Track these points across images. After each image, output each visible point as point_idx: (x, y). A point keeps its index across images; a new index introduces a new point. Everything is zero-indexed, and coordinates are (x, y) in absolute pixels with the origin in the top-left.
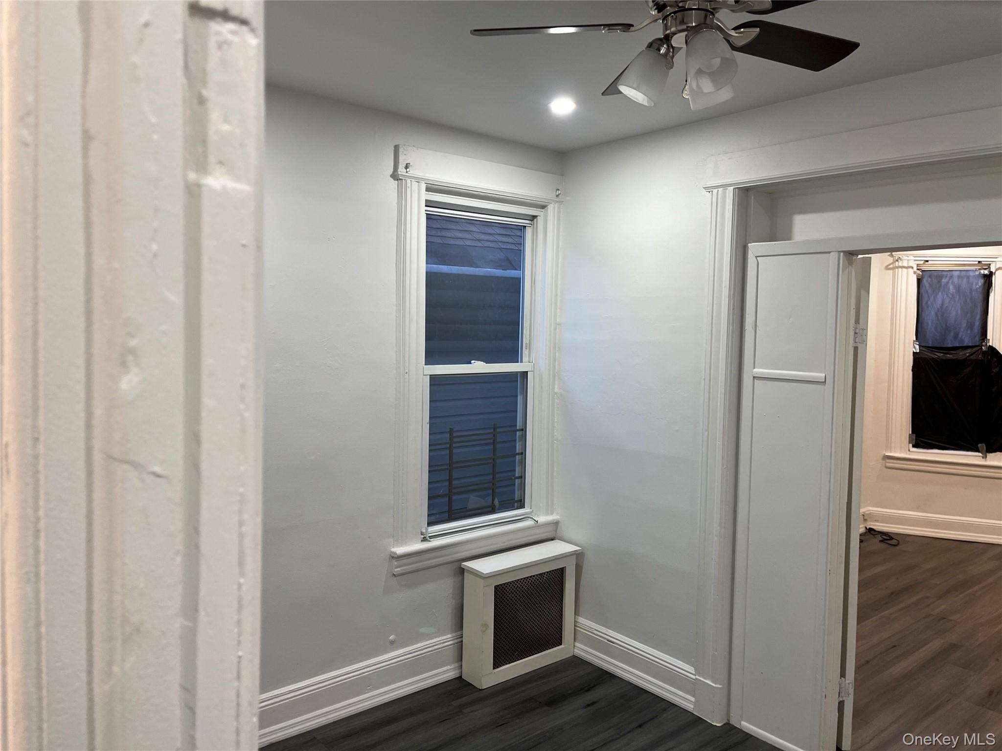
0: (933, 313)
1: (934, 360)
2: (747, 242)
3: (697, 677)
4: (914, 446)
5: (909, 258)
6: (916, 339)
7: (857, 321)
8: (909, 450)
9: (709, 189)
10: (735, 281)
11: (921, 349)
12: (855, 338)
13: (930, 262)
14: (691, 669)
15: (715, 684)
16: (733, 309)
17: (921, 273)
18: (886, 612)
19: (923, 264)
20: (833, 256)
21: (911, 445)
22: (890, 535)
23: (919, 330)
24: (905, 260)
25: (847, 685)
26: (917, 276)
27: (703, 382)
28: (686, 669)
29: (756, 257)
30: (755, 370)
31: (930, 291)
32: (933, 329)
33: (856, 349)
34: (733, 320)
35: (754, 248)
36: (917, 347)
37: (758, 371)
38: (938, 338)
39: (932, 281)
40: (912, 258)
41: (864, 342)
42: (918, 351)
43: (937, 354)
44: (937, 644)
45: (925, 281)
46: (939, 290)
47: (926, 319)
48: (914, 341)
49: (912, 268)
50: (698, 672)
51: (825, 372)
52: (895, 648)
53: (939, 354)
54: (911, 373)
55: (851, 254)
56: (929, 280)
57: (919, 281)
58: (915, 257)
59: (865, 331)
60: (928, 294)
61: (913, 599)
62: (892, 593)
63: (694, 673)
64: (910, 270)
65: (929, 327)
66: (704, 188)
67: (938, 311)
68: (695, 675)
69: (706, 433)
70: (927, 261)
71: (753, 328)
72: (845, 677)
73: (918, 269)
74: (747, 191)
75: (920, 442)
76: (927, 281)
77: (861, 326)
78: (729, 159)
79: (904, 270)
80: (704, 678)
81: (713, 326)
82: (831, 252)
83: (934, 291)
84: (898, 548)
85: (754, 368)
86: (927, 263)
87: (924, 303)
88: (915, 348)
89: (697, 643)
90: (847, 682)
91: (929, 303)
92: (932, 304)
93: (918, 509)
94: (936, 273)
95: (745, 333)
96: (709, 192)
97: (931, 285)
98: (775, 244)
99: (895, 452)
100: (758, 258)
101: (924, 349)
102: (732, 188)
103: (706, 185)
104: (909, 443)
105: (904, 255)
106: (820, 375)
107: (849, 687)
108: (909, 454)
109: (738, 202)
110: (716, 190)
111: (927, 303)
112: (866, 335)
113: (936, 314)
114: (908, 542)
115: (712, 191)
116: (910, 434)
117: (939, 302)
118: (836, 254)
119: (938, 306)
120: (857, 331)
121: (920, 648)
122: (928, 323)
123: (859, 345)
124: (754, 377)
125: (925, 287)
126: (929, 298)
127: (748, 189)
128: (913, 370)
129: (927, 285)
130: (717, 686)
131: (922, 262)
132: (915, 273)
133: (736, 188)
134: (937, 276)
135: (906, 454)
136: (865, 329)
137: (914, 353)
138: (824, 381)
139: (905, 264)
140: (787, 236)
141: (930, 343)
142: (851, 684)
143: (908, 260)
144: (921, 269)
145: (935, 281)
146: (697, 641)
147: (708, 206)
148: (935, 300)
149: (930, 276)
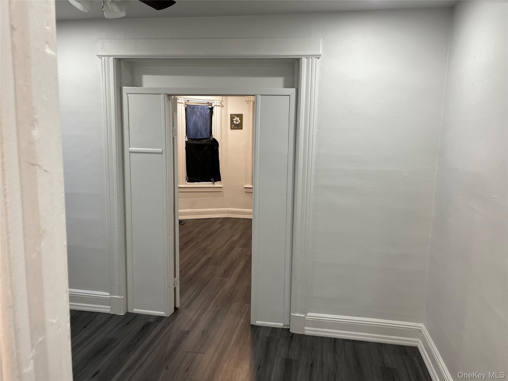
0: (192, 123)
1: (193, 144)
2: (122, 86)
3: (111, 296)
4: (188, 182)
5: (181, 99)
6: (186, 135)
7: (173, 126)
8: (186, 184)
9: (100, 57)
10: (117, 104)
11: (188, 139)
12: (173, 133)
13: (190, 101)
14: (108, 294)
15: (121, 296)
16: (118, 119)
17: (186, 106)
18: (184, 251)
19: (187, 102)
20: (162, 96)
21: (187, 181)
22: (181, 220)
23: (187, 131)
24: (180, 99)
25: (177, 280)
26: (185, 107)
27: (104, 155)
28: (105, 294)
29: (127, 94)
30: (130, 148)
31: (190, 114)
32: (192, 131)
33: (173, 138)
34: (118, 124)
35: (126, 89)
36: (187, 139)
37: (132, 149)
38: (194, 135)
39: (191, 109)
40: (182, 99)
41: (176, 135)
42: (187, 141)
43: (194, 141)
44: (204, 259)
45: (188, 109)
46: (194, 114)
47: (189, 127)
48: (185, 136)
49: (183, 103)
50: (111, 294)
51: (162, 149)
52: (189, 264)
53: (195, 142)
54: (185, 150)
55: (169, 95)
56: (190, 109)
57: (186, 109)
58: (184, 98)
59: (176, 130)
60: (189, 115)
61: (193, 244)
62: (185, 243)
63: (109, 295)
64: (182, 104)
65: (191, 130)
66: (97, 55)
67: (194, 123)
68: (110, 296)
69: (108, 180)
70: (189, 101)
71: (128, 129)
72: (176, 277)
73: (185, 104)
74: (120, 60)
75: (190, 180)
76: (189, 109)
77: (175, 128)
78: (110, 42)
79: (180, 104)
80: (115, 296)
81: (108, 127)
82: (161, 94)
83: (192, 114)
84: (184, 225)
85: (130, 147)
86: (188, 102)
87: (188, 119)
88: (186, 139)
89: (110, 281)
90: (177, 279)
91: (190, 119)
92: (191, 120)
93: (190, 208)
94: (192, 106)
95: (124, 130)
96: (100, 58)
97: (190, 111)
98: (136, 88)
99: (181, 185)
100: (128, 94)
101: (189, 140)
102: (112, 58)
103: (98, 54)
104: (186, 181)
105: (180, 97)
106: (160, 150)
107: (177, 281)
108: (186, 185)
109: (116, 65)
110: (104, 57)
111: (189, 119)
112: (177, 132)
113: (193, 124)
114: (188, 222)
115: (102, 58)
116: (186, 177)
117: (194, 119)
118: (164, 95)
119: (194, 121)
120: (173, 130)
121: (198, 262)
122: (190, 128)
123: (174, 136)
124: (130, 152)
125: (188, 112)
126: (190, 117)
127: (121, 59)
128: (186, 149)
129: (189, 112)
130: (121, 297)
131: (187, 101)
132: (184, 106)
133: (114, 58)
134: (193, 108)
135: (185, 185)
136: (176, 129)
137: (186, 141)
138: (162, 152)
139: (180, 102)
140: (140, 84)
141: (192, 137)
142: (178, 280)
143: (181, 100)
144: (186, 104)
145: (192, 110)
146: (110, 280)
147: (100, 65)
148: (192, 118)
149: (190, 108)
